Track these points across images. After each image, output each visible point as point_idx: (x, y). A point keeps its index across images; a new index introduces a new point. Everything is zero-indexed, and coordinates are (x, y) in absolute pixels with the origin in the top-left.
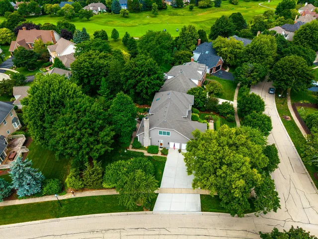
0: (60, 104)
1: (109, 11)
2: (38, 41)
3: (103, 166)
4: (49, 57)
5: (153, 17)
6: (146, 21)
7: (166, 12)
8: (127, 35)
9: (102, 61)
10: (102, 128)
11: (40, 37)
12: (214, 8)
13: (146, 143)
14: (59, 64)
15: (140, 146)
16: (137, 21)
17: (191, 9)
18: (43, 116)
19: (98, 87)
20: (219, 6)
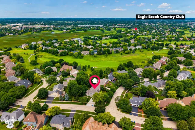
0: (74, 86)
1: (90, 54)
2: (68, 69)
3: (79, 97)
4: (70, 73)
5: (105, 57)
6: (102, 59)
7: (111, 55)
8: (92, 67)
9: (82, 77)
10: (80, 90)
11: (68, 68)
12: (132, 53)
13: (88, 95)
14: (73, 77)
15: (87, 96)
16: (99, 59)
17: (121, 54)
18: (71, 87)
19: (81, 83)
20: (134, 53)
